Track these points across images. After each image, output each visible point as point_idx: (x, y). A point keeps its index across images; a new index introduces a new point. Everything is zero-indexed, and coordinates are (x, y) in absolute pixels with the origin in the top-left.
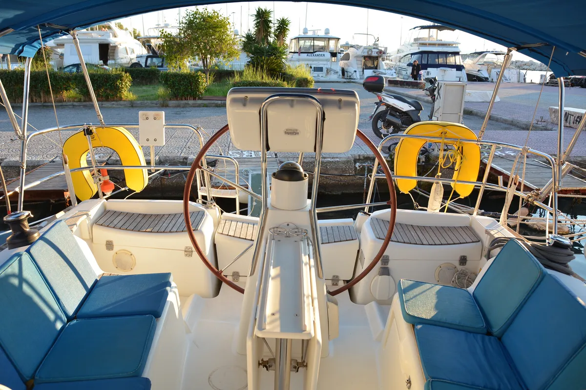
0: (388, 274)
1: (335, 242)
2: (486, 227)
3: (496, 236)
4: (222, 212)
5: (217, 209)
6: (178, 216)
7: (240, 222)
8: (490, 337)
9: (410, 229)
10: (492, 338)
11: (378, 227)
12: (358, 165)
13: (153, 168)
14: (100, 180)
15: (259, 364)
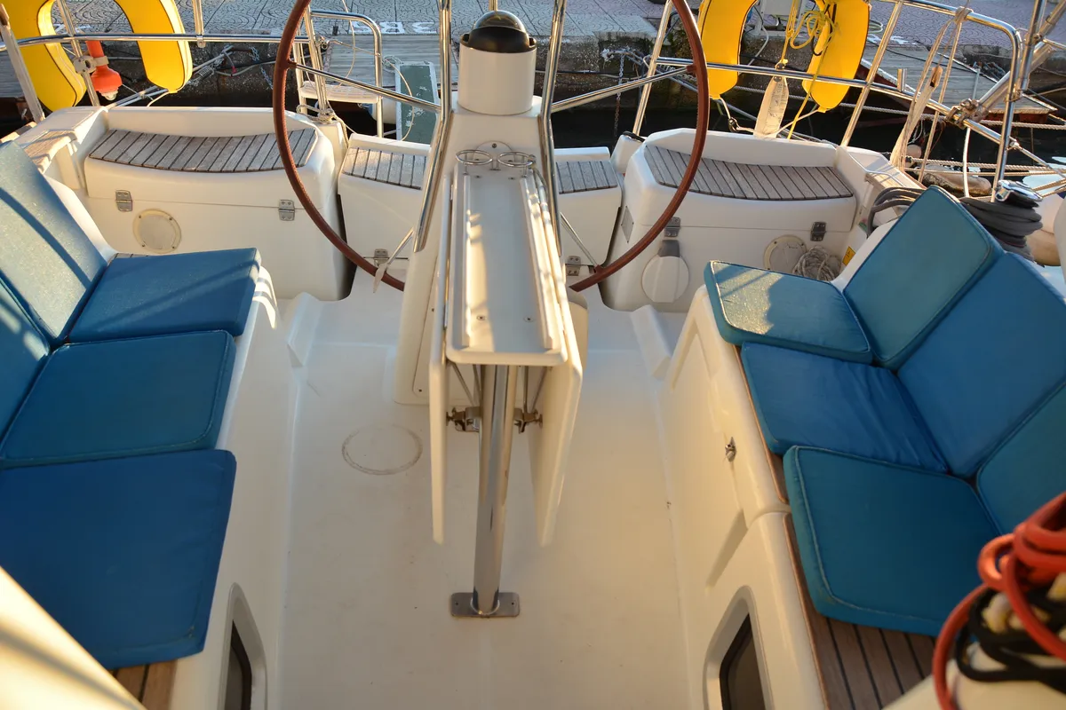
0: (678, 255)
1: (575, 191)
2: (867, 168)
3: (887, 185)
4: (349, 133)
5: (339, 126)
6: (259, 139)
7: (386, 152)
8: (878, 368)
9: (721, 168)
10: (882, 370)
11: (659, 162)
12: (606, 52)
13: (200, 38)
14: (88, 65)
15: (448, 418)
